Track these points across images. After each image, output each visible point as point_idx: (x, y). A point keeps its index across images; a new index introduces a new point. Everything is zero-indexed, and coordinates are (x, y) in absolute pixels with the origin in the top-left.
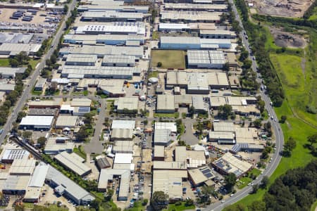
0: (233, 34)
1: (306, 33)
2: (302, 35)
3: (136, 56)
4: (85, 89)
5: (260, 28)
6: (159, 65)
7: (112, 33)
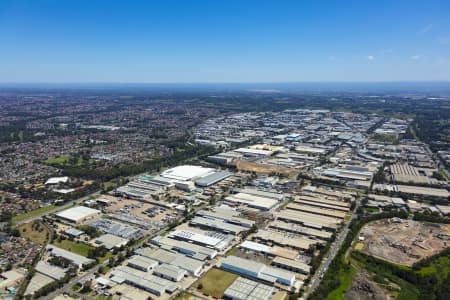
0: (307, 269)
1: (397, 290)
2: (390, 290)
3: (188, 271)
4: (111, 295)
5: (347, 268)
6: (200, 288)
7: (195, 243)
